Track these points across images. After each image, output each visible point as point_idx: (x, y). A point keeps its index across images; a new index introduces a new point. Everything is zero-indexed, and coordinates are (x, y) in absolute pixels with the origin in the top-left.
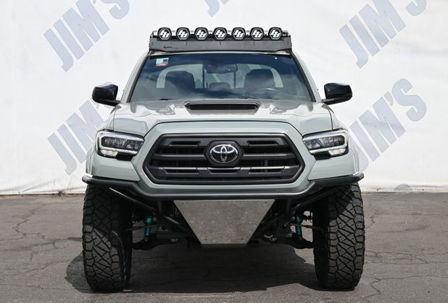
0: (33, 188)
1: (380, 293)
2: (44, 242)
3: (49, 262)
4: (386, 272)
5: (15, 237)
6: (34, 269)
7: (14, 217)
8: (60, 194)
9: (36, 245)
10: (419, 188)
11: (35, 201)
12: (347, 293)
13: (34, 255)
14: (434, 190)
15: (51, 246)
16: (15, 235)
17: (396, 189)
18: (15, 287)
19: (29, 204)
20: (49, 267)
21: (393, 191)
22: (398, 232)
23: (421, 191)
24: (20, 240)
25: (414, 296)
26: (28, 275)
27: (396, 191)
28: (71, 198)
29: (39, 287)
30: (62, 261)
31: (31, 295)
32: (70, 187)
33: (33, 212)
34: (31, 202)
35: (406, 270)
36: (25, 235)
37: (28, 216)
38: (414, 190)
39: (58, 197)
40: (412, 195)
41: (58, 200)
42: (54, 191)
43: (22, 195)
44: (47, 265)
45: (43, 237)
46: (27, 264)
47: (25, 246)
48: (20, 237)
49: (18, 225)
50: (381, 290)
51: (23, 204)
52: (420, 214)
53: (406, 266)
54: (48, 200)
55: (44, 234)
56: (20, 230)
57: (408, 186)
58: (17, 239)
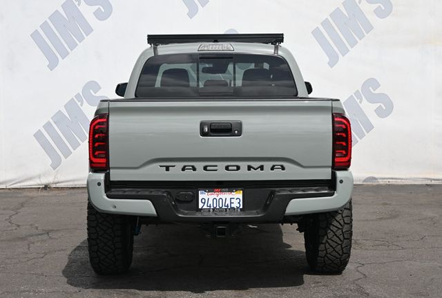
0: (20, 182)
1: (366, 277)
2: (38, 232)
3: (47, 251)
4: (368, 258)
5: (9, 229)
6: (34, 258)
7: (4, 209)
8: (46, 187)
9: (31, 236)
10: (386, 180)
11: (23, 195)
12: (336, 277)
13: (31, 245)
14: (399, 182)
15: (45, 237)
16: (8, 226)
17: (364, 181)
18: (19, 275)
19: (16, 197)
20: (47, 256)
21: (361, 183)
22: (373, 220)
23: (388, 183)
24: (15, 231)
25: (398, 279)
26: (29, 263)
27: (365, 183)
28: (57, 192)
29: (42, 274)
30: (59, 251)
31: (36, 282)
32: (56, 180)
33: (22, 205)
34: (19, 195)
35: (385, 255)
36: (19, 226)
37: (18, 209)
38: (381, 182)
39: (44, 191)
40: (379, 187)
41: (45, 193)
42: (39, 185)
43: (9, 189)
44: (45, 254)
45: (37, 228)
46: (26, 253)
47: (21, 237)
48: (14, 228)
49: (11, 216)
50: (367, 274)
51: (11, 197)
52: (390, 204)
53: (384, 251)
54: (34, 194)
55: (36, 225)
56: (12, 221)
57: (375, 179)
58: (12, 230)
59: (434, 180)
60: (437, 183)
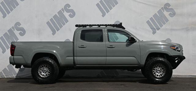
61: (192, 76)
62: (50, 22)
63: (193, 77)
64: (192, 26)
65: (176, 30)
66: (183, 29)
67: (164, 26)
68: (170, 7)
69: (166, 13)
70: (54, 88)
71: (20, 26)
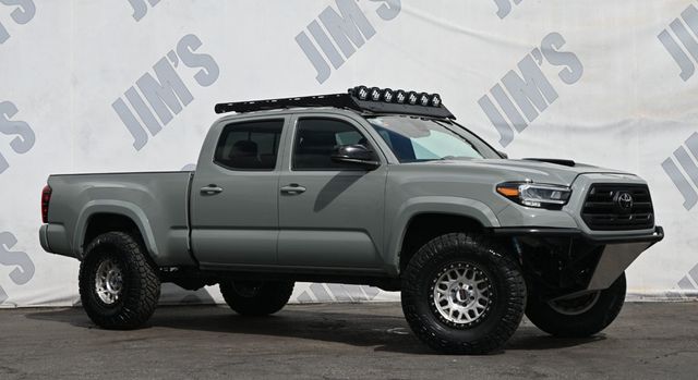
59: (645, 296)
60: (649, 300)
61: (642, 296)
62: (125, 100)
63: (644, 300)
64: (643, 116)
65: (585, 130)
66: (608, 128)
67: (542, 118)
68: (564, 49)
69: (550, 70)
70: (147, 345)
71: (15, 118)
